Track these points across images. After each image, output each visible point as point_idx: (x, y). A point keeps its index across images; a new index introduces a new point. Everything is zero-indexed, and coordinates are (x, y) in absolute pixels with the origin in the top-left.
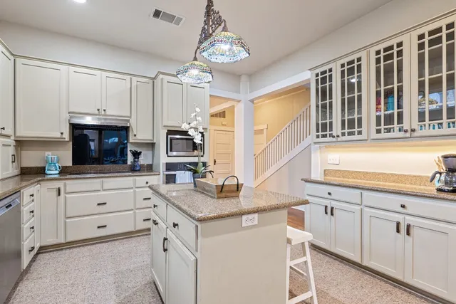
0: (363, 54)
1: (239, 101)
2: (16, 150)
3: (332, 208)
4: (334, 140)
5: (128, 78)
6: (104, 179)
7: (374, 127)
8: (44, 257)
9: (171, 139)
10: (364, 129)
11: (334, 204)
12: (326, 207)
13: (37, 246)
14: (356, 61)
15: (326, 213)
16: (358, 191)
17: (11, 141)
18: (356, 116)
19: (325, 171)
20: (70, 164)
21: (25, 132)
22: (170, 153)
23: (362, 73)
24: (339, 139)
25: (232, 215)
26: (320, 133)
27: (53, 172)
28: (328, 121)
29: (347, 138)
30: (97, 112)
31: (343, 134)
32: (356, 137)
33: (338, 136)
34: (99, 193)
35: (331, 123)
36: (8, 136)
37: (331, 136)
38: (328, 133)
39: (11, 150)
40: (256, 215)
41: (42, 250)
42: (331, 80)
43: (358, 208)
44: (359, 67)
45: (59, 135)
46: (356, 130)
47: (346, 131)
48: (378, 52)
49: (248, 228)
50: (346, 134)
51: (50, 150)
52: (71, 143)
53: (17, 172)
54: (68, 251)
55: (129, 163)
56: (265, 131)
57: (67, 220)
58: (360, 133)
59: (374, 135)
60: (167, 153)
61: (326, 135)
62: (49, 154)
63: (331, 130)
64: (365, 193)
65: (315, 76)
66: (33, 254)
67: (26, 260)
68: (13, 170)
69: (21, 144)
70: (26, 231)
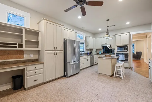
17: (95, 49)
20: (103, 52)
21: (97, 48)
22: (118, 51)
27: (100, 54)
30: (105, 44)
39: (95, 51)
40: (105, 58)
45: (100, 48)
49: (104, 60)
62: (100, 51)
66: (96, 63)
67: (95, 64)
68: (96, 53)
69: (97, 50)
70: (95, 60)
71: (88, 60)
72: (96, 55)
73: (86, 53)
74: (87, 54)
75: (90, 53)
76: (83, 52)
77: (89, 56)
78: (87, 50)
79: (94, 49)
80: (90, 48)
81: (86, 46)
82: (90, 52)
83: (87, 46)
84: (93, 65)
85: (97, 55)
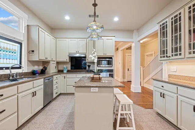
0: (182, 11)
1: (133, 42)
2: (57, 65)
3: (164, 94)
4: (168, 58)
5: (85, 39)
6: (77, 74)
7: (187, 51)
8: (61, 96)
9: (99, 61)
10: (182, 52)
11: (165, 92)
12: (161, 93)
13: (59, 93)
14: (178, 15)
15: (161, 96)
16: (176, 86)
17: (55, 62)
18: (178, 45)
19: (169, 75)
20: (70, 69)
21: (58, 60)
23: (181, 22)
24: (170, 58)
25: (85, 87)
26: (162, 55)
27: (65, 71)
28: (165, 49)
29: (174, 57)
30: (76, 52)
31: (172, 56)
32: (179, 57)
33: (170, 57)
34: (75, 79)
35: (167, 50)
36: (55, 61)
37: (167, 57)
38: (165, 55)
39: (55, 65)
40: (97, 88)
41: (60, 94)
42: (166, 28)
43: (176, 95)
44: (180, 18)
45: (66, 60)
46: (178, 53)
47: (174, 54)
48: (190, 8)
49: (93, 92)
50: (174, 55)
51: (65, 65)
52: (70, 63)
53: (57, 71)
54: (67, 96)
55: (87, 69)
56: (153, 55)
57: (67, 86)
58: (180, 54)
59: (188, 55)
60: (97, 66)
61: (165, 56)
62: (65, 66)
63: (167, 54)
64: (179, 87)
65: (160, 26)
66: (57, 94)
67: (55, 96)
68: (56, 70)
69: (58, 63)
70: (54, 87)
71: (34, 94)
72: (56, 76)
73: (30, 71)
74: (34, 73)
75: (43, 72)
76: (20, 68)
77: (40, 82)
78: (32, 63)
79: (51, 62)
80: (43, 58)
81: (29, 52)
82: (41, 68)
83: (33, 51)
84: (50, 102)
85: (59, 75)
